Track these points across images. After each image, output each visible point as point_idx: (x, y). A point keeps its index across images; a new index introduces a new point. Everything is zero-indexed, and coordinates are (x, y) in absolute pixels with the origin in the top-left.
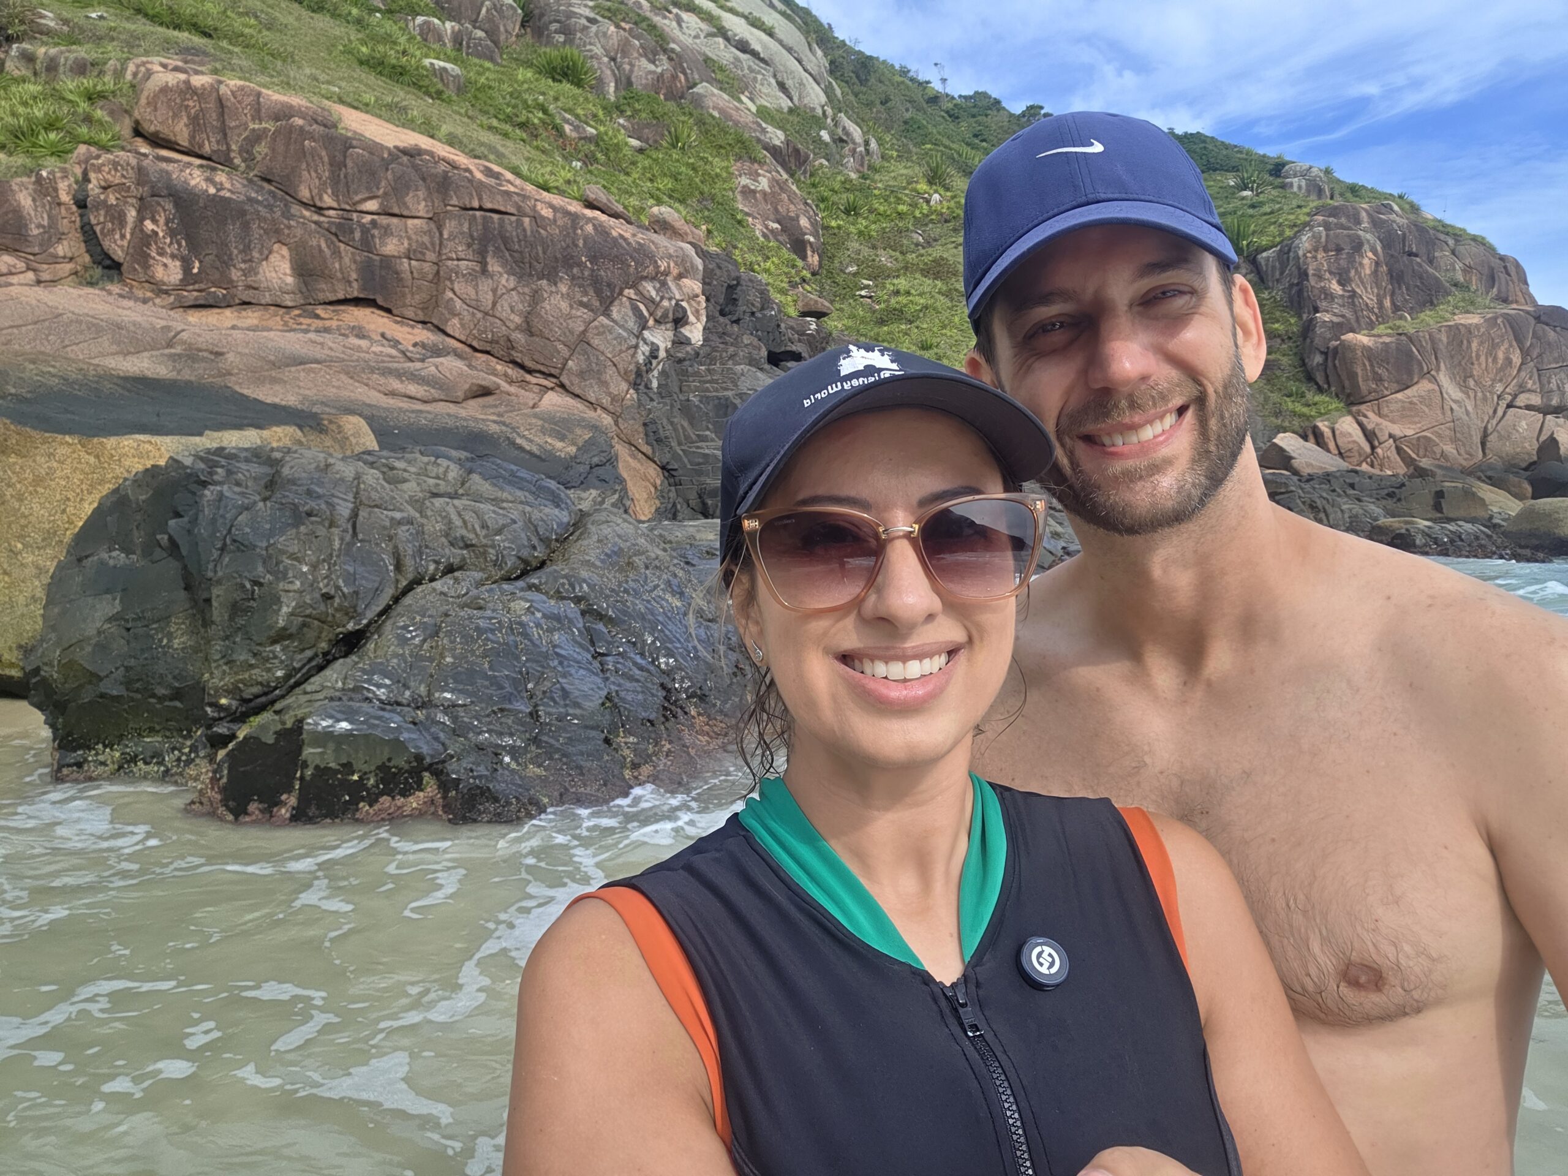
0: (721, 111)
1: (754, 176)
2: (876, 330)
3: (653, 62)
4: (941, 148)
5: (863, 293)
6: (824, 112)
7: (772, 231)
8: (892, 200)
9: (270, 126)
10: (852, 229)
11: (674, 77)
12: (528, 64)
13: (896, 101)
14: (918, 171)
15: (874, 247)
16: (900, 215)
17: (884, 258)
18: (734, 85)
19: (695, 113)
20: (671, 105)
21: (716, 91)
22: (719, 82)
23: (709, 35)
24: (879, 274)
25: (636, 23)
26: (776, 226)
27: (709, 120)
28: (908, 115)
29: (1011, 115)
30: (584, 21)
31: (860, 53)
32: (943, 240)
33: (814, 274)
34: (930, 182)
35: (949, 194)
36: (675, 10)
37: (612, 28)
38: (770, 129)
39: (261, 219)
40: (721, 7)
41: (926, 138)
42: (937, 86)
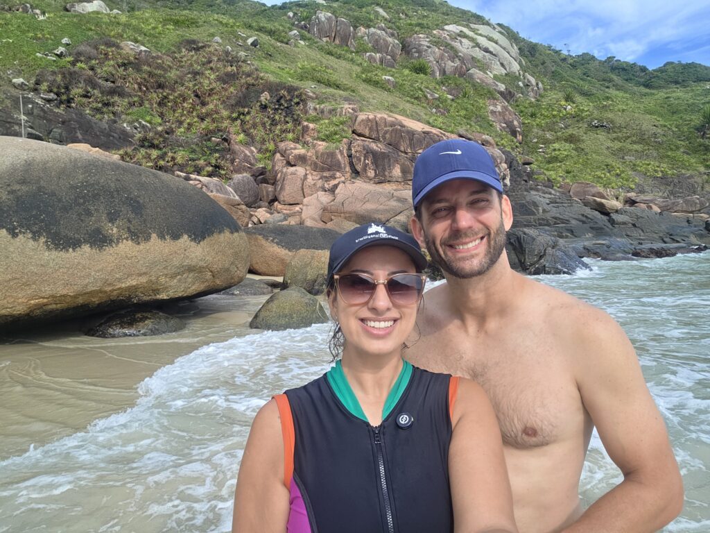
0: (480, 79)
1: (495, 105)
2: (547, 166)
3: (453, 62)
4: (569, 83)
5: (540, 150)
6: (519, 74)
7: (503, 127)
8: (550, 109)
9: (390, 129)
10: (534, 123)
11: (461, 67)
12: (406, 67)
13: (548, 63)
14: (561, 95)
15: (543, 130)
16: (554, 116)
17: (548, 135)
18: (484, 67)
19: (471, 81)
20: (462, 80)
21: (478, 71)
22: (479, 67)
23: (473, 47)
24: (547, 142)
25: (446, 47)
26: (504, 125)
27: (477, 84)
28: (553, 69)
29: (600, 62)
30: (425, 47)
31: (531, 42)
32: (573, 126)
33: (520, 143)
34: (566, 101)
35: (575, 105)
36: (459, 38)
37: (437, 50)
38: (499, 84)
39: (393, 157)
40: (476, 34)
41: (562, 79)
42: (565, 52)
